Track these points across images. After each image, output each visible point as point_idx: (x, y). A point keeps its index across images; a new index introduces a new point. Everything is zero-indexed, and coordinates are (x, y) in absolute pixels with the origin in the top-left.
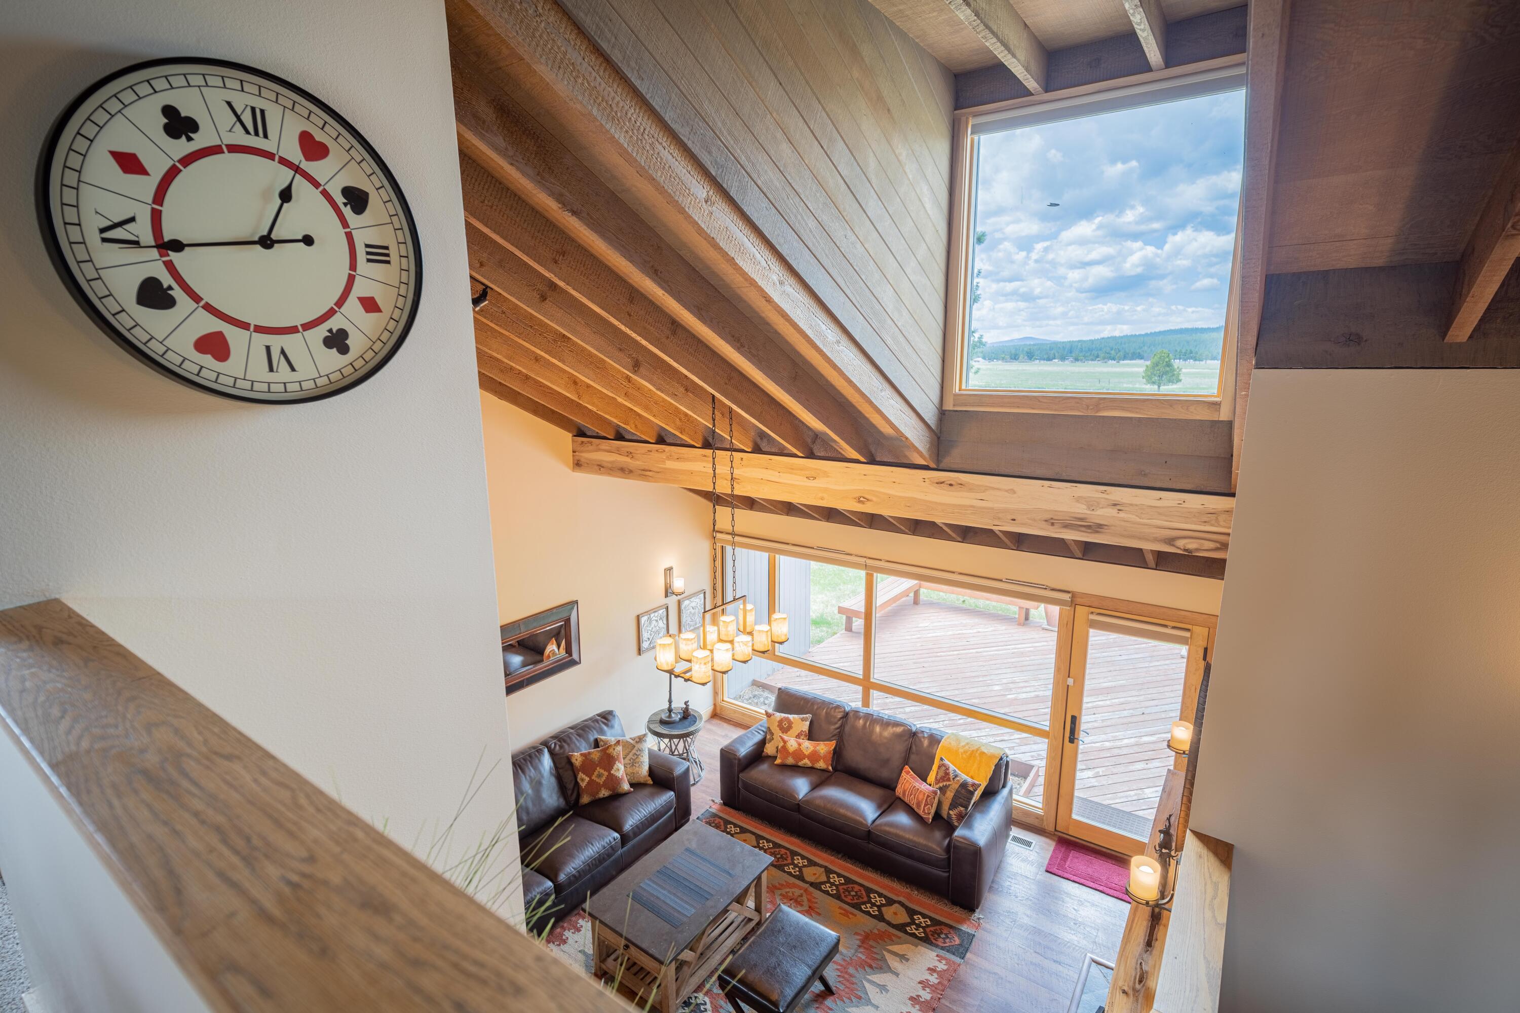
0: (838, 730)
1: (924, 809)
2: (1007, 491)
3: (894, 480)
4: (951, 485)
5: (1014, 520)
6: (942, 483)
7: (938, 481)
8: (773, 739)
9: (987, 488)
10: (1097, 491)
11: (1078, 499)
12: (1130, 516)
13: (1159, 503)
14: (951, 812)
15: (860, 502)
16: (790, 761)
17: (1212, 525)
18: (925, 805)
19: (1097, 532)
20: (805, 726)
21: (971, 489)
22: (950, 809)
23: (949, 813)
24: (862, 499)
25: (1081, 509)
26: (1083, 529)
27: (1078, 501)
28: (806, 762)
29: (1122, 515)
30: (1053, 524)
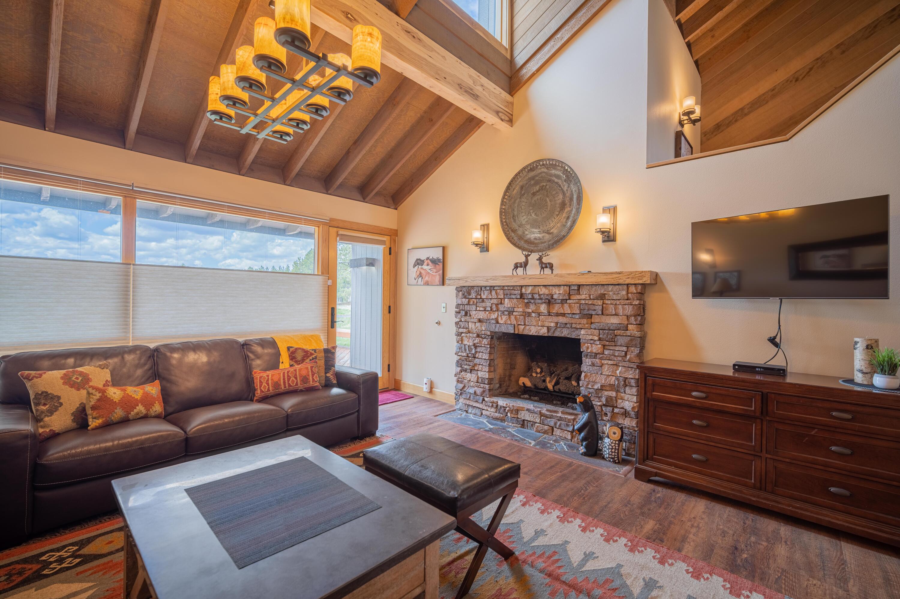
0: (151, 371)
1: (313, 379)
2: (443, 57)
3: (377, 12)
4: (414, 37)
5: (445, 78)
6: (409, 32)
7: (406, 29)
8: (61, 404)
9: (433, 50)
10: (476, 74)
11: (470, 76)
12: (487, 94)
13: (494, 90)
14: (328, 375)
15: (347, 17)
16: (119, 413)
17: (507, 108)
18: (313, 375)
19: (477, 99)
20: (106, 375)
21: (425, 46)
22: (326, 373)
23: (326, 377)
24: (349, 16)
25: (470, 82)
26: (472, 95)
27: (470, 77)
28: (140, 409)
29: (484, 92)
30: (461, 88)
